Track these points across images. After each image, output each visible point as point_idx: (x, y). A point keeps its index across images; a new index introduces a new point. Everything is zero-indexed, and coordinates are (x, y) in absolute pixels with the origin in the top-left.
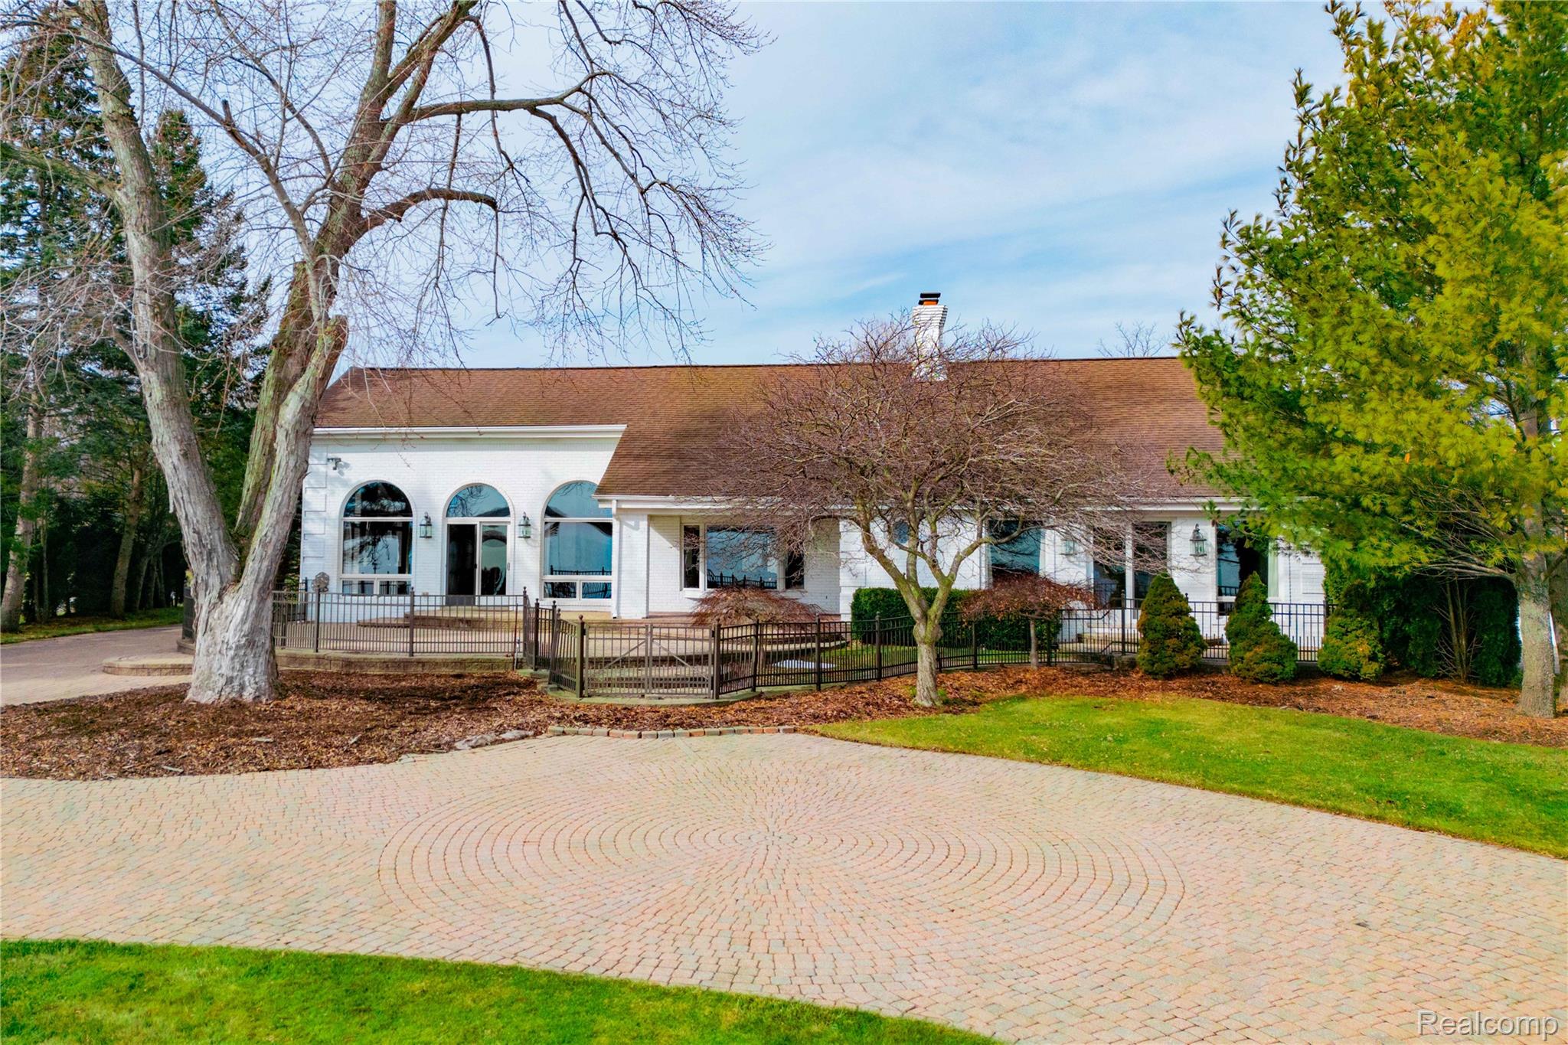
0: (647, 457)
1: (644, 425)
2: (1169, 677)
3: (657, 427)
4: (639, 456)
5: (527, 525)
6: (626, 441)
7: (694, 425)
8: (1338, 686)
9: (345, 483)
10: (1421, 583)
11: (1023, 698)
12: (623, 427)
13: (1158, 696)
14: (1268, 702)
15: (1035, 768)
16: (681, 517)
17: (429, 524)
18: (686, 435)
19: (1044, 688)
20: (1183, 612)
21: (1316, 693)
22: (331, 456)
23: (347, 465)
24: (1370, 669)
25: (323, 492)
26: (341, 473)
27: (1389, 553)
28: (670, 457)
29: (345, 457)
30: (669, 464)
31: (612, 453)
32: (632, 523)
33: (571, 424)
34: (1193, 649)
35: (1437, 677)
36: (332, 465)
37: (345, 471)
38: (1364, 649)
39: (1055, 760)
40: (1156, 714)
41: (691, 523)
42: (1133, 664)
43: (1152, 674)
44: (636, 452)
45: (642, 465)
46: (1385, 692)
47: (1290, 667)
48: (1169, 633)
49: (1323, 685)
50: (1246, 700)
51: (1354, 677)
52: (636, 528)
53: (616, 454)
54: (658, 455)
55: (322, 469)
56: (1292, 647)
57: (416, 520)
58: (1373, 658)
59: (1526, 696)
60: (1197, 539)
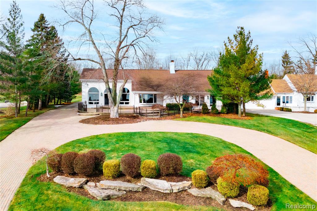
2: (205, 114)
4: (135, 85)
6: (133, 82)
8: (222, 114)
9: (89, 88)
10: (230, 104)
11: (190, 116)
12: (131, 80)
13: (204, 116)
14: (215, 116)
15: (194, 122)
17: (102, 94)
19: (192, 115)
20: (207, 107)
21: (220, 115)
22: (86, 84)
23: (89, 85)
24: (226, 112)
25: (85, 89)
27: (227, 101)
34: (208, 110)
35: (233, 113)
38: (225, 110)
39: (196, 121)
40: (204, 117)
41: (140, 94)
42: (201, 112)
43: (203, 113)
46: (227, 115)
47: (217, 113)
48: (205, 109)
49: (221, 114)
50: (213, 116)
51: (224, 114)
53: (132, 85)
56: (218, 110)
57: (100, 93)
58: (226, 111)
59: (239, 115)
60: (208, 97)
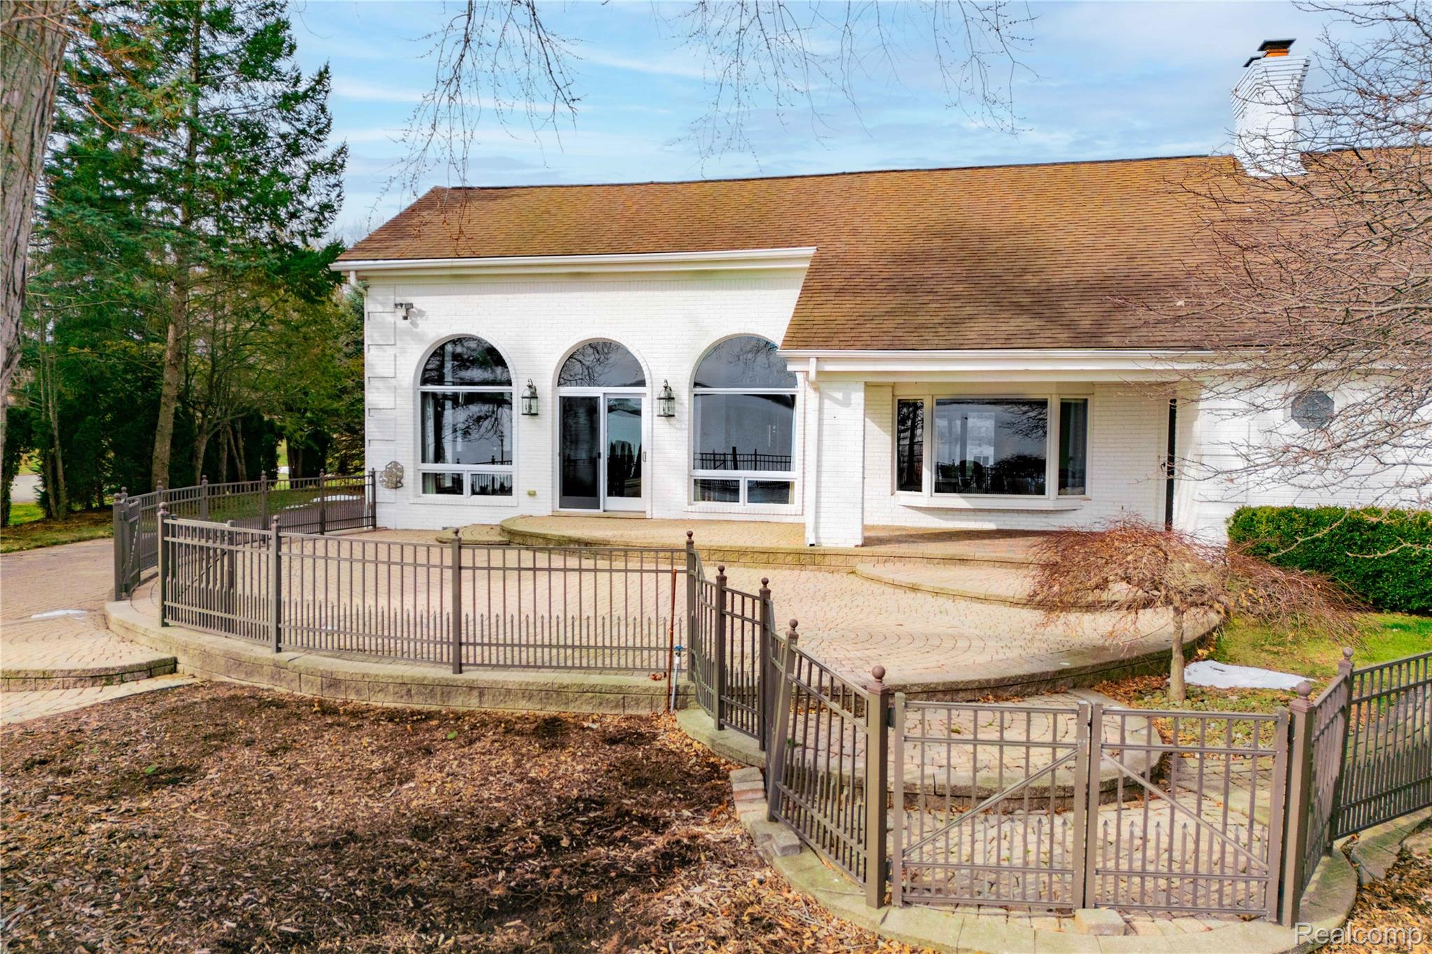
0: (856, 291)
1: (841, 247)
3: (863, 248)
4: (841, 291)
5: (670, 398)
6: (818, 269)
7: (918, 245)
9: (419, 338)
12: (810, 251)
16: (893, 386)
17: (534, 396)
18: (908, 258)
22: (399, 300)
23: (421, 313)
25: (390, 351)
26: (414, 324)
28: (893, 289)
29: (419, 302)
30: (893, 301)
31: (799, 291)
32: (839, 395)
33: (733, 248)
36: (402, 312)
37: (419, 321)
41: (908, 394)
44: (836, 285)
45: (849, 304)
52: (846, 403)
53: (806, 289)
54: (873, 288)
55: (389, 318)
57: (518, 391)
